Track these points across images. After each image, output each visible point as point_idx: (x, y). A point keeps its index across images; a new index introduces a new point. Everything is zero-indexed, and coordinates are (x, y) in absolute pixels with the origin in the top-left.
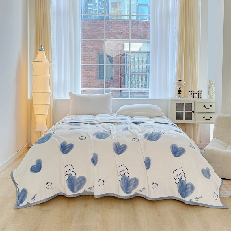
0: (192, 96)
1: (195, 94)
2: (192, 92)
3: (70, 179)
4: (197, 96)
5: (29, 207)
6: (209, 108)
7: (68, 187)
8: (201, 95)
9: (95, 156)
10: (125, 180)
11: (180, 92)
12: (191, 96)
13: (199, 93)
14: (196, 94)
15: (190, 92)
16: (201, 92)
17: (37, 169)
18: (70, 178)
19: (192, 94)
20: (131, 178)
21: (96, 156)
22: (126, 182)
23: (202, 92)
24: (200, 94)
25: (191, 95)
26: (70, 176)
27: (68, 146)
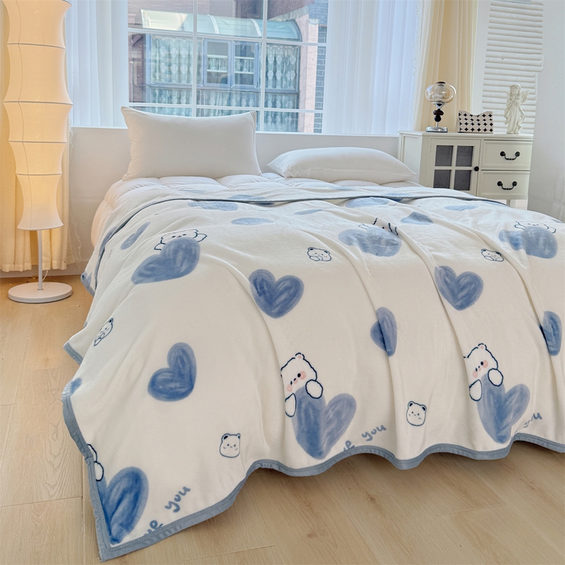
0: (470, 127)
1: (476, 123)
2: (465, 115)
3: (303, 410)
4: (482, 127)
5: (160, 540)
6: (513, 159)
7: (298, 439)
8: (491, 124)
9: (387, 318)
10: (491, 396)
11: (438, 115)
12: (465, 126)
13: (487, 118)
14: (478, 122)
15: (462, 117)
16: (490, 116)
17: (178, 385)
18: (303, 406)
19: (469, 122)
20: (508, 387)
21: (389, 317)
22: (495, 403)
23: (493, 117)
24: (488, 122)
25: (466, 124)
26: (304, 397)
27: (281, 287)
